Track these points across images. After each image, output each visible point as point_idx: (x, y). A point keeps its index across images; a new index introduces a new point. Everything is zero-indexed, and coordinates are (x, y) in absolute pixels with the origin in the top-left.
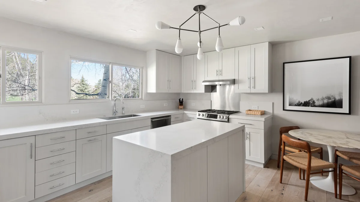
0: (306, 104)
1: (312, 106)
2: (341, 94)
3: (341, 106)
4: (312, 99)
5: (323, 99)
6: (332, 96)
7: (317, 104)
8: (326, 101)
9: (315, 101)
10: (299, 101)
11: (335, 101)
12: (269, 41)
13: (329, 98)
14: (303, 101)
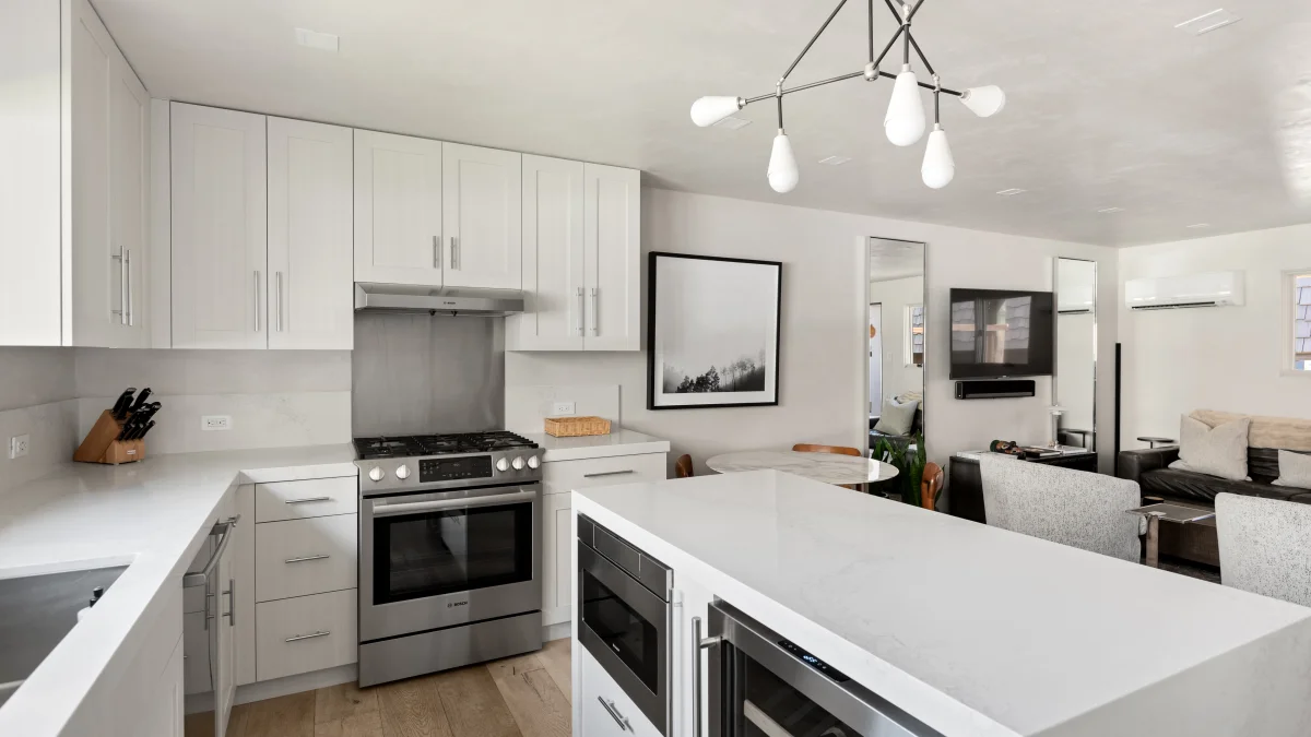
0: (702, 384)
1: (712, 391)
2: (762, 355)
3: (761, 388)
4: (712, 371)
5: (733, 369)
6: (749, 360)
7: (722, 383)
8: (738, 374)
9: (719, 375)
10: (687, 377)
11: (753, 371)
12: (644, 169)
13: (743, 366)
14: (693, 377)
